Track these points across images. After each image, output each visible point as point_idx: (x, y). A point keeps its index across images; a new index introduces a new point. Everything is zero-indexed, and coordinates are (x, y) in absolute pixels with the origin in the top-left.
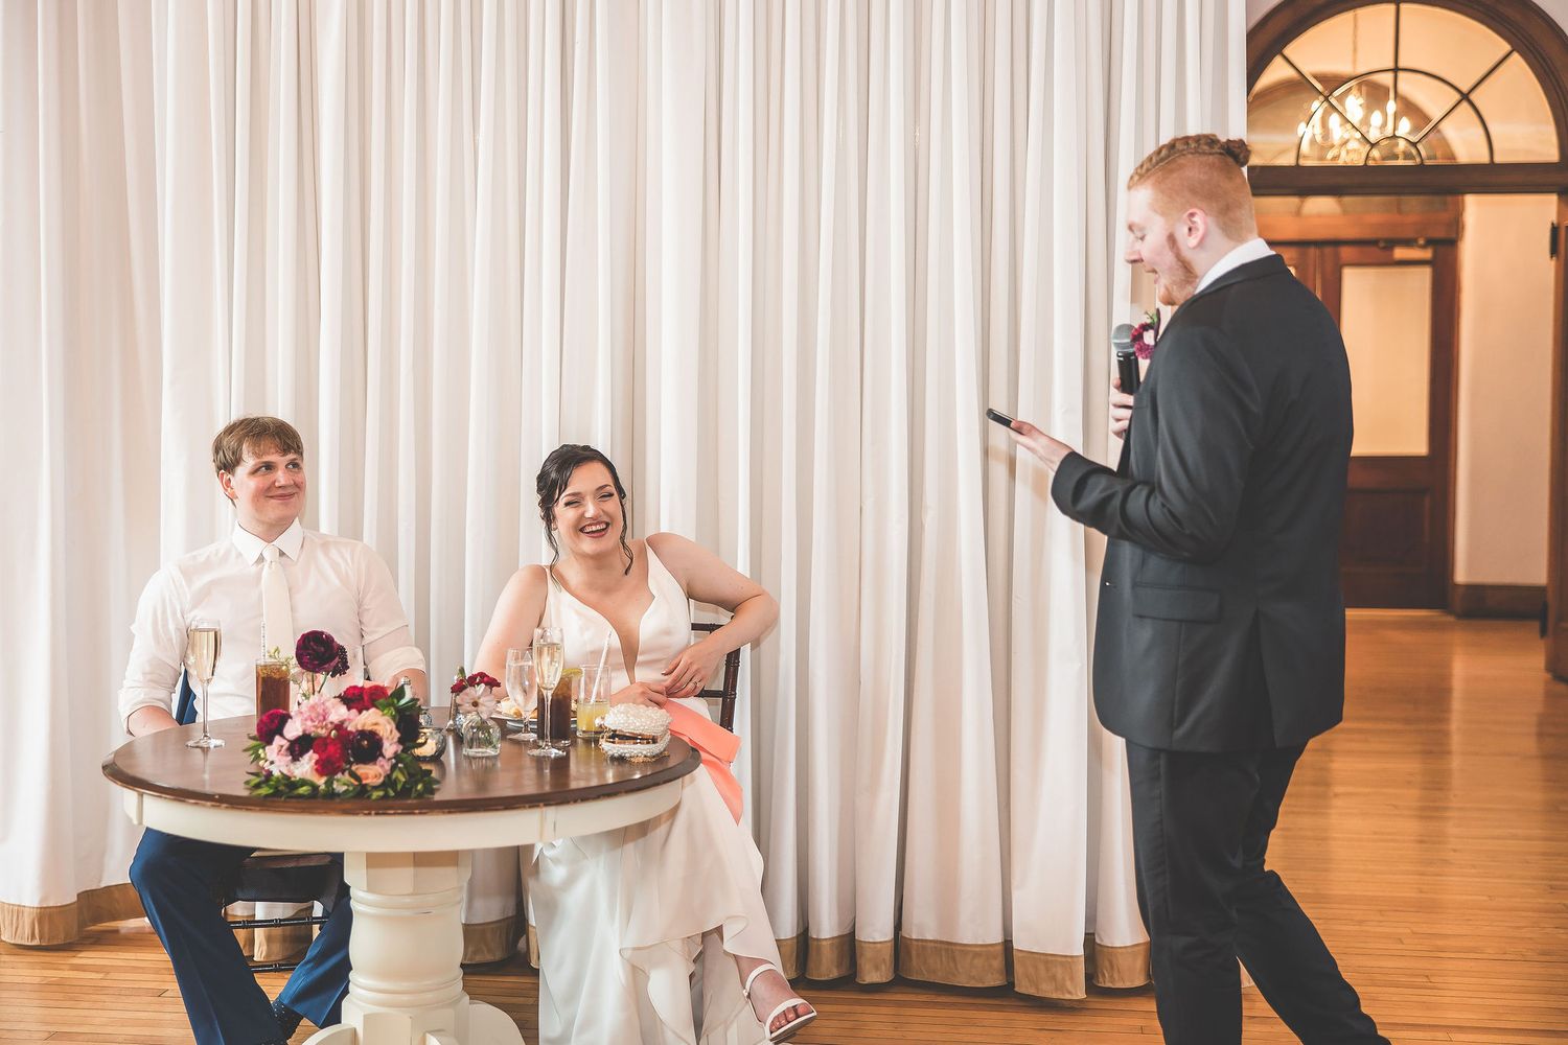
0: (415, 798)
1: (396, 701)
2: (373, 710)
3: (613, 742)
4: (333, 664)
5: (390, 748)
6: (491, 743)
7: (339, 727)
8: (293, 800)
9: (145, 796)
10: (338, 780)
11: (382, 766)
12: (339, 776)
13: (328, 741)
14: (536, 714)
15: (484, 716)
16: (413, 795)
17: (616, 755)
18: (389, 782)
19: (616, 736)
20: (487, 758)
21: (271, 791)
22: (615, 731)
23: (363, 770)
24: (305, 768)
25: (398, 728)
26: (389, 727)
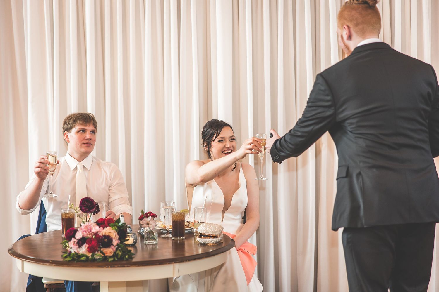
0: (125, 261)
1: (117, 224)
2: (108, 227)
3: (201, 238)
4: (94, 209)
5: (115, 242)
6: (154, 239)
7: (96, 234)
8: (80, 262)
9: (24, 261)
10: (96, 254)
11: (113, 249)
12: (96, 253)
13: (92, 240)
14: (171, 227)
15: (151, 229)
16: (124, 260)
17: (202, 243)
18: (115, 255)
19: (202, 235)
20: (153, 244)
21: (71, 259)
22: (202, 233)
23: (105, 250)
24: (83, 250)
25: (118, 234)
26: (115, 234)
